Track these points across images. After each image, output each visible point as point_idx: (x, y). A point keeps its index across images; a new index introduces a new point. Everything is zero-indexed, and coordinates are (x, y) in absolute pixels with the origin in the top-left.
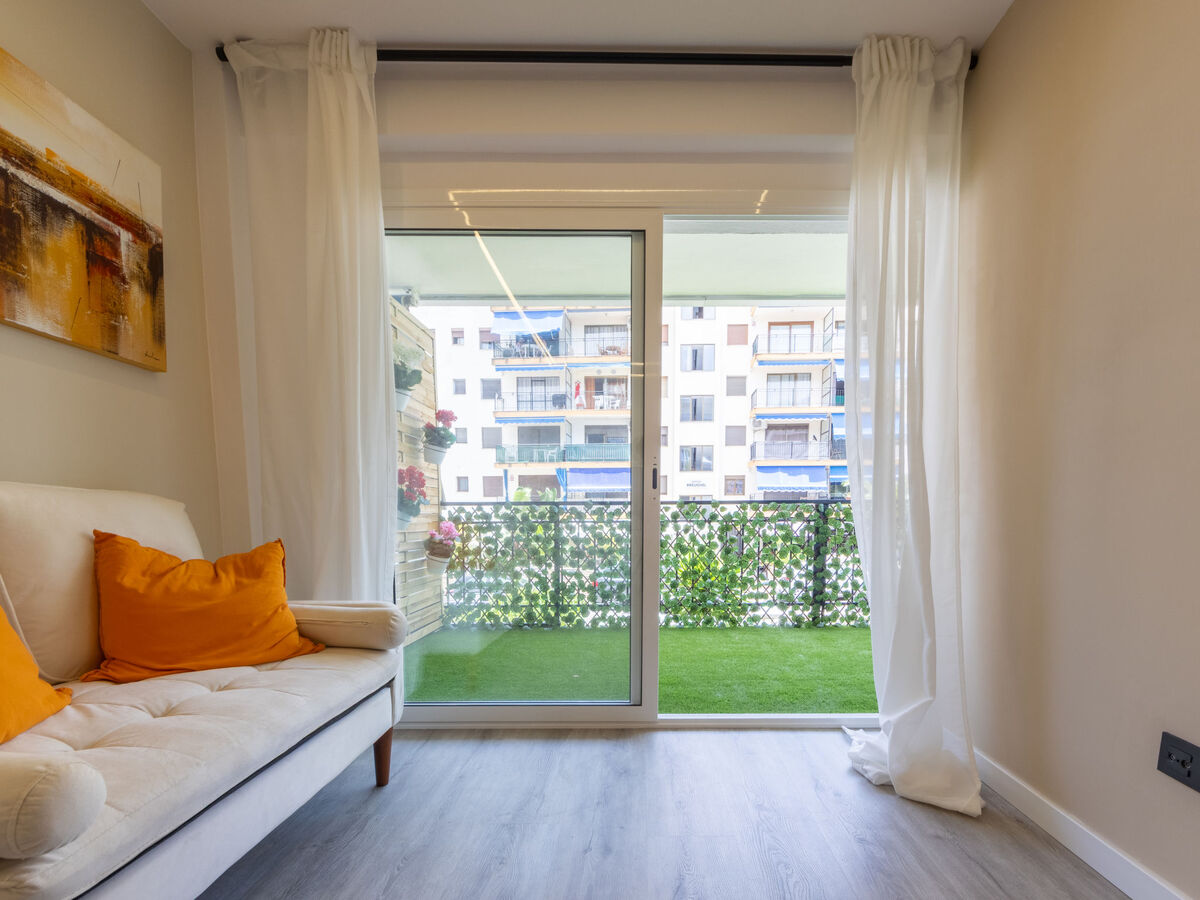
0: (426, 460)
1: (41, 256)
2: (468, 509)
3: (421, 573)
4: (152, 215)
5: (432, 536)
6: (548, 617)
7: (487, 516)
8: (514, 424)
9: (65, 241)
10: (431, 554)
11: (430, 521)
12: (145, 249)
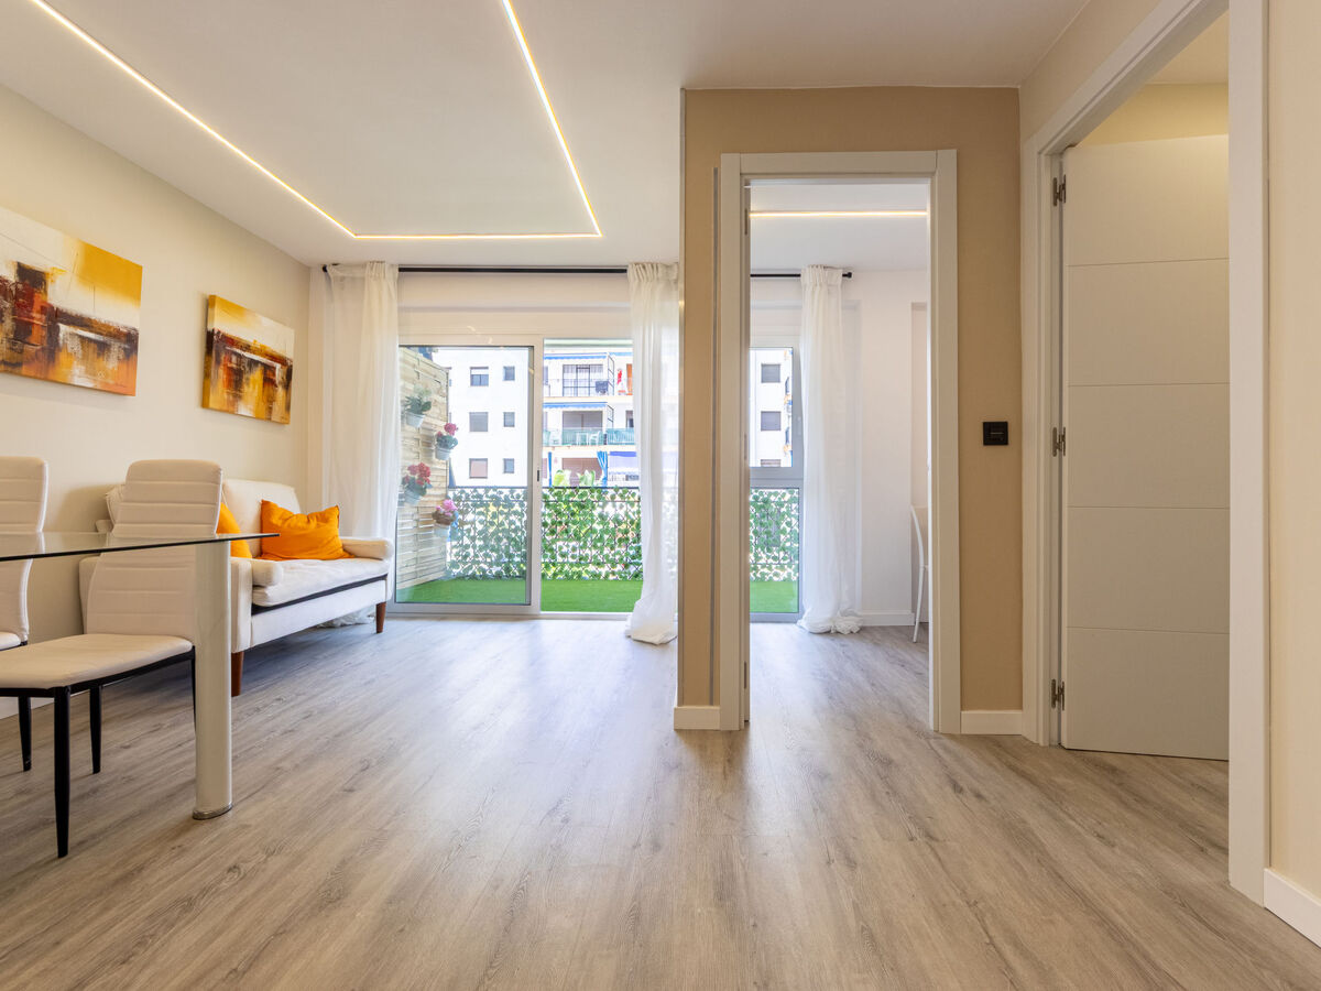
0: (437, 457)
1: (248, 384)
2: (468, 491)
3: (430, 536)
4: (289, 354)
5: (438, 509)
6: (521, 570)
7: (480, 496)
8: (559, 409)
9: (256, 376)
10: (438, 522)
11: (439, 499)
12: (285, 369)
